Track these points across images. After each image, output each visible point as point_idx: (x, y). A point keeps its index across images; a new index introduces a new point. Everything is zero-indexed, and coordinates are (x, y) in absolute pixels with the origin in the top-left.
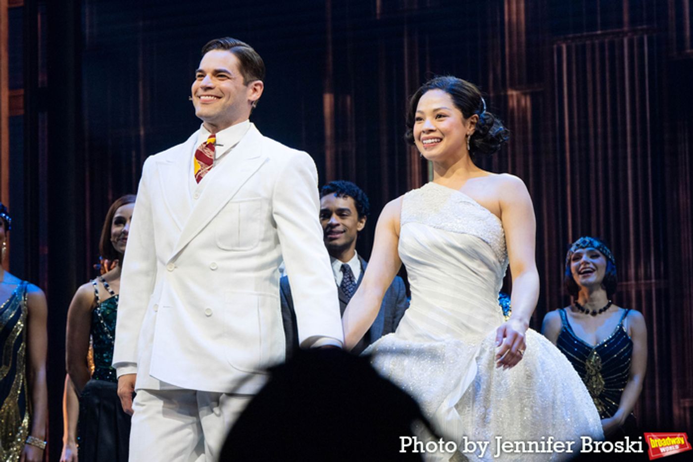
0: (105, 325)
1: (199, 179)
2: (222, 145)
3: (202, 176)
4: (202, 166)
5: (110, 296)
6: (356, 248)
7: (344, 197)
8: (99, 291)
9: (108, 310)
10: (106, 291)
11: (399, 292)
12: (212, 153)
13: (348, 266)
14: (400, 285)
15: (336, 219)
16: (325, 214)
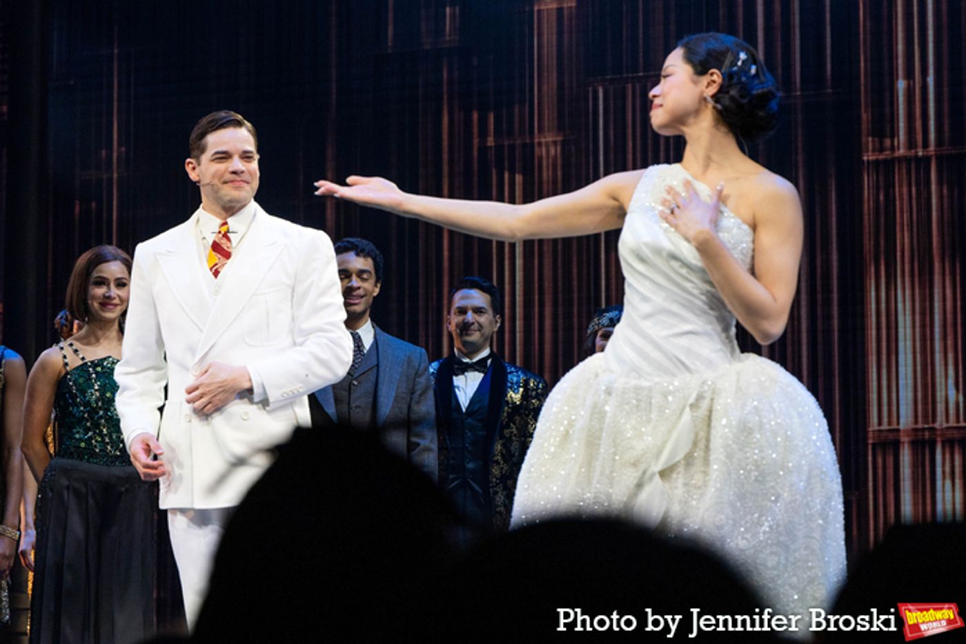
0: (78, 395)
1: (216, 274)
2: (237, 233)
3: (219, 270)
4: (219, 259)
5: (81, 362)
6: (370, 316)
7: (364, 257)
8: (67, 357)
9: (82, 379)
10: (75, 356)
11: (420, 365)
12: (229, 244)
13: (357, 333)
14: (421, 357)
15: (357, 281)
16: (344, 274)
